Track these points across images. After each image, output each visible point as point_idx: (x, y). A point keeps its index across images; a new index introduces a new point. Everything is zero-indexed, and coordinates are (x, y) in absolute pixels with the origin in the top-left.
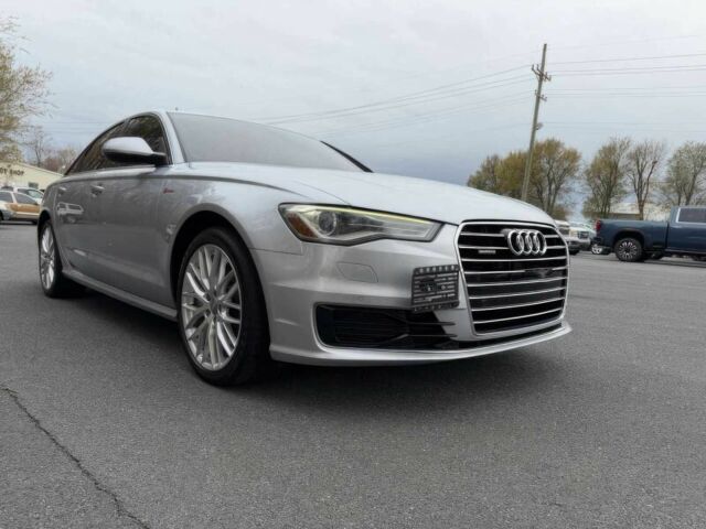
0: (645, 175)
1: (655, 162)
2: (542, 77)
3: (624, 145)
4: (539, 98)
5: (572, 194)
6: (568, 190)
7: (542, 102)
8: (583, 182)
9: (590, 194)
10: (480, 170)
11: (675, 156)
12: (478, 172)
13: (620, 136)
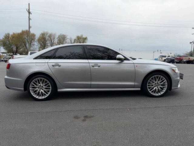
0: (52, 41)
1: (54, 38)
2: (29, 13)
3: (47, 34)
4: (29, 19)
5: (35, 46)
6: (34, 45)
7: (30, 21)
8: (37, 42)
9: (39, 46)
10: (4, 37)
11: (58, 37)
12: (3, 38)
13: (46, 31)
